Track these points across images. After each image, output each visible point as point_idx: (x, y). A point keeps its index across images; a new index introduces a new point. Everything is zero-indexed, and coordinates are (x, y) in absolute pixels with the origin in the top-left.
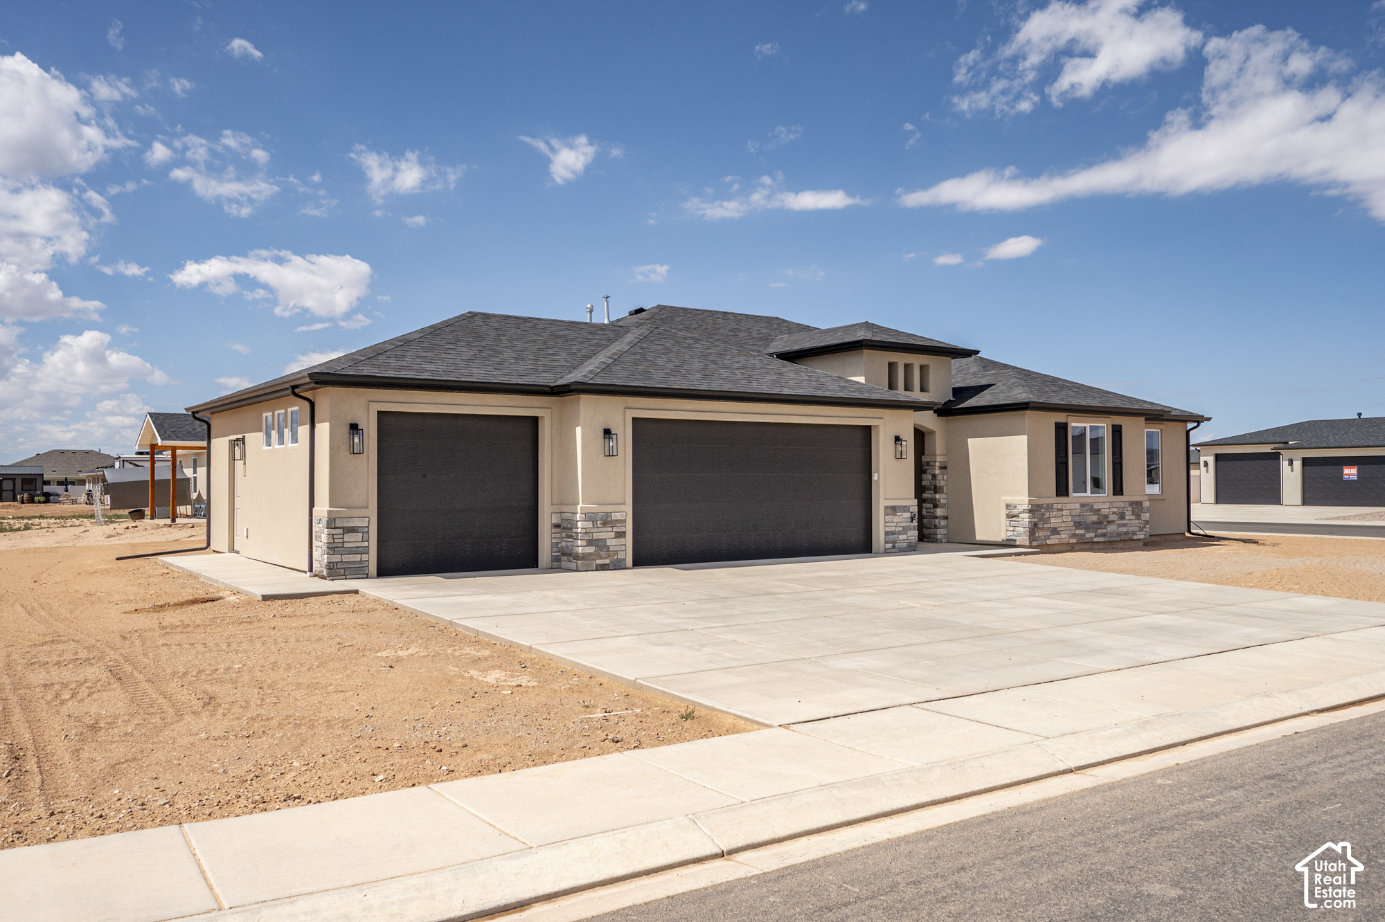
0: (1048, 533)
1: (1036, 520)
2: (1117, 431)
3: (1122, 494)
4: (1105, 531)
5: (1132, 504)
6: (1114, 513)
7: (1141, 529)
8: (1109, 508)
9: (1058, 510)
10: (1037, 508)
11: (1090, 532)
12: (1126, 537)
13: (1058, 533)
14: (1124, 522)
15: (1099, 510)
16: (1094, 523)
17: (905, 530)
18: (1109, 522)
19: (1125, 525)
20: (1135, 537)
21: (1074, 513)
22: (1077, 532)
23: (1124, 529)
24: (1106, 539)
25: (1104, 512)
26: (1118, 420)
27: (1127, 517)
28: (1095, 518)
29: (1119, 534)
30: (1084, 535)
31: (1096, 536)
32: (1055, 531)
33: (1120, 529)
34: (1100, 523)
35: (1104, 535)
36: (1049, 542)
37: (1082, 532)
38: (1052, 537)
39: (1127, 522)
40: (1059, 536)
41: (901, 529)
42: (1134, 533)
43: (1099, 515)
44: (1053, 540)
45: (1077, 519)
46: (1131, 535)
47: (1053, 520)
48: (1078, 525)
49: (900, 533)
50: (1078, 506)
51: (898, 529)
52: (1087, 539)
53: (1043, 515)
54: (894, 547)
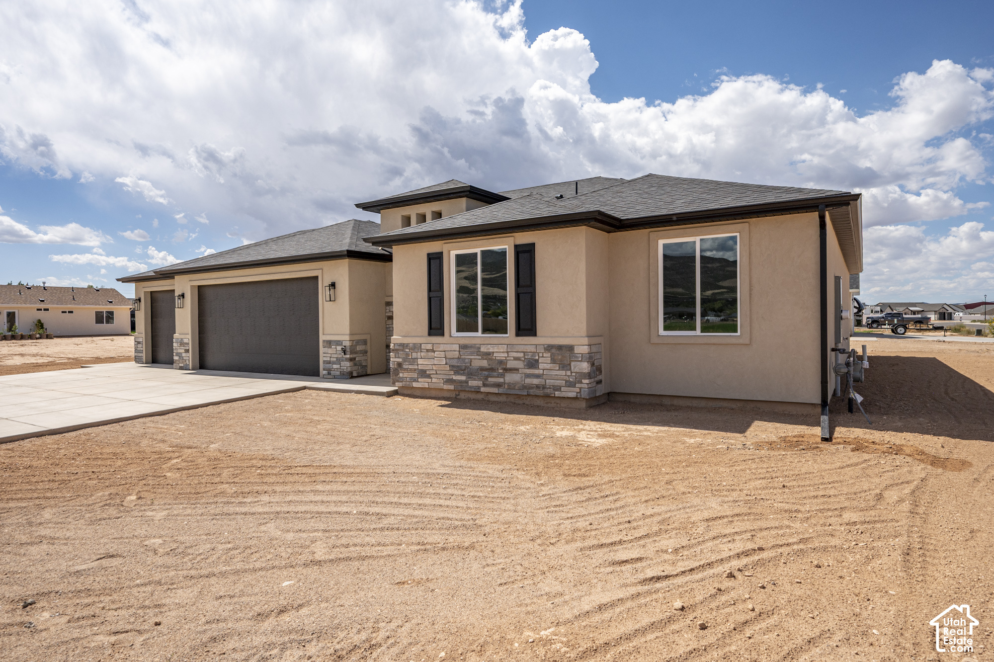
0: (415, 375)
1: (400, 360)
2: (526, 254)
3: (535, 335)
4: (501, 380)
5: (549, 348)
6: (516, 359)
7: (570, 384)
8: (508, 352)
9: (428, 351)
10: (401, 348)
11: (475, 380)
12: (540, 392)
13: (429, 376)
14: (536, 372)
15: (488, 354)
16: (482, 369)
17: (339, 361)
18: (507, 370)
19: (538, 376)
20: (557, 394)
21: (449, 355)
22: (455, 378)
23: (536, 381)
24: (501, 391)
25: (501, 356)
26: (524, 238)
27: (541, 366)
28: (485, 363)
29: (524, 387)
30: (467, 382)
31: (484, 385)
32: (423, 374)
33: (528, 381)
34: (492, 369)
35: (498, 385)
36: (415, 385)
37: (463, 378)
38: (419, 380)
39: (541, 372)
40: (429, 380)
41: (335, 359)
42: (558, 389)
43: (491, 359)
44: (422, 383)
45: (455, 363)
46: (548, 391)
47: (420, 361)
48: (457, 370)
49: (334, 363)
50: (456, 347)
51: (332, 359)
52: (471, 387)
53: (407, 355)
54: (329, 374)
